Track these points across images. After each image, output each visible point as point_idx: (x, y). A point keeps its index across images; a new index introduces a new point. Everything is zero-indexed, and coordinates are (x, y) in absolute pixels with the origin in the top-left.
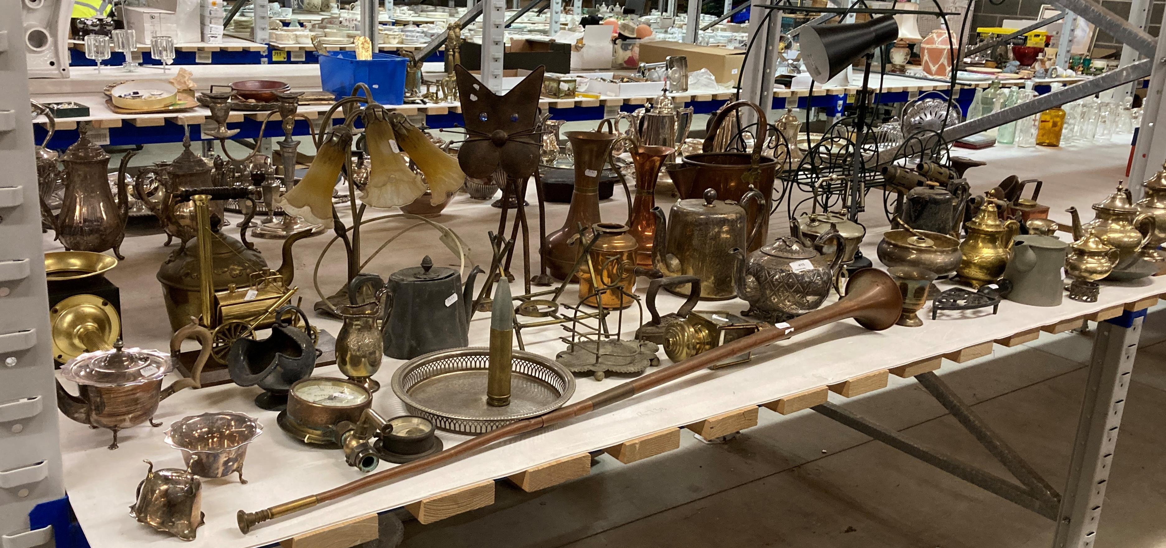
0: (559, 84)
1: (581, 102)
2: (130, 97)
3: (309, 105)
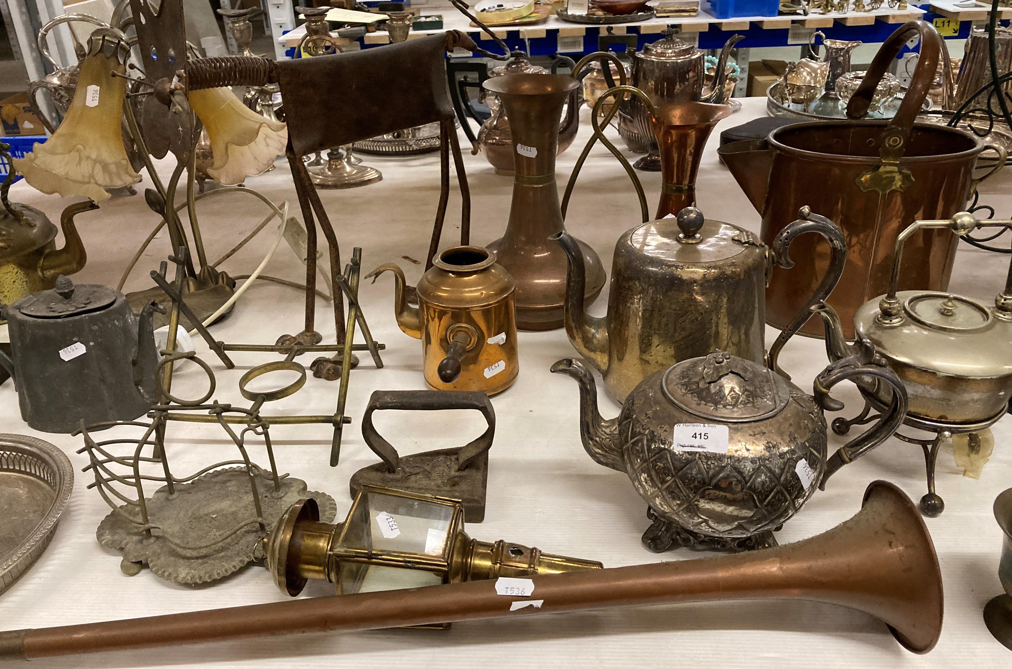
2: (494, 10)
3: (668, 17)
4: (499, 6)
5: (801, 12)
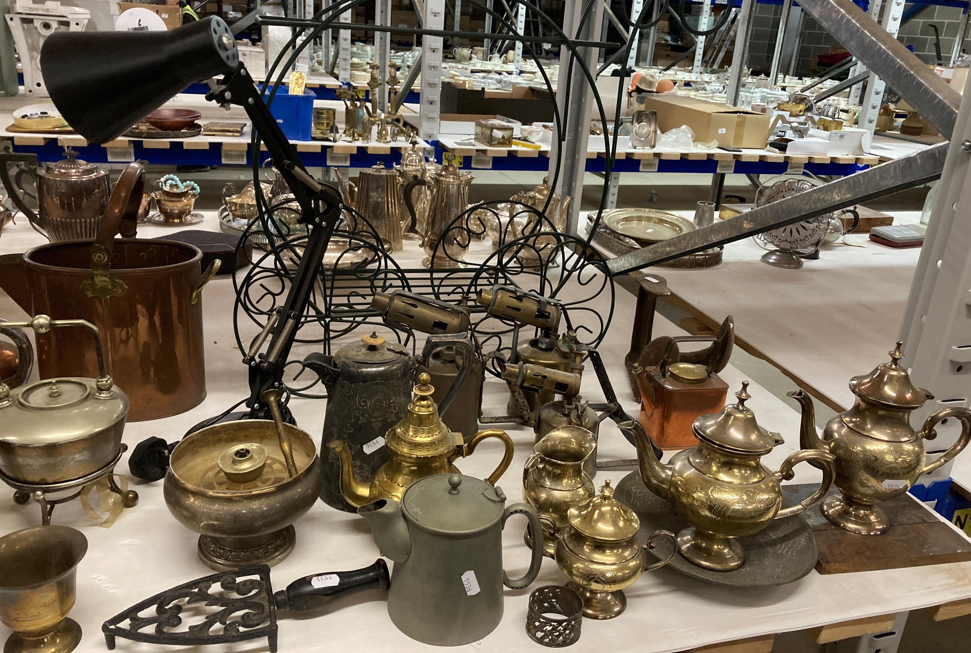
0: (492, 131)
1: (516, 151)
2: (36, 116)
3: (214, 135)
4: (42, 113)
5: (332, 139)
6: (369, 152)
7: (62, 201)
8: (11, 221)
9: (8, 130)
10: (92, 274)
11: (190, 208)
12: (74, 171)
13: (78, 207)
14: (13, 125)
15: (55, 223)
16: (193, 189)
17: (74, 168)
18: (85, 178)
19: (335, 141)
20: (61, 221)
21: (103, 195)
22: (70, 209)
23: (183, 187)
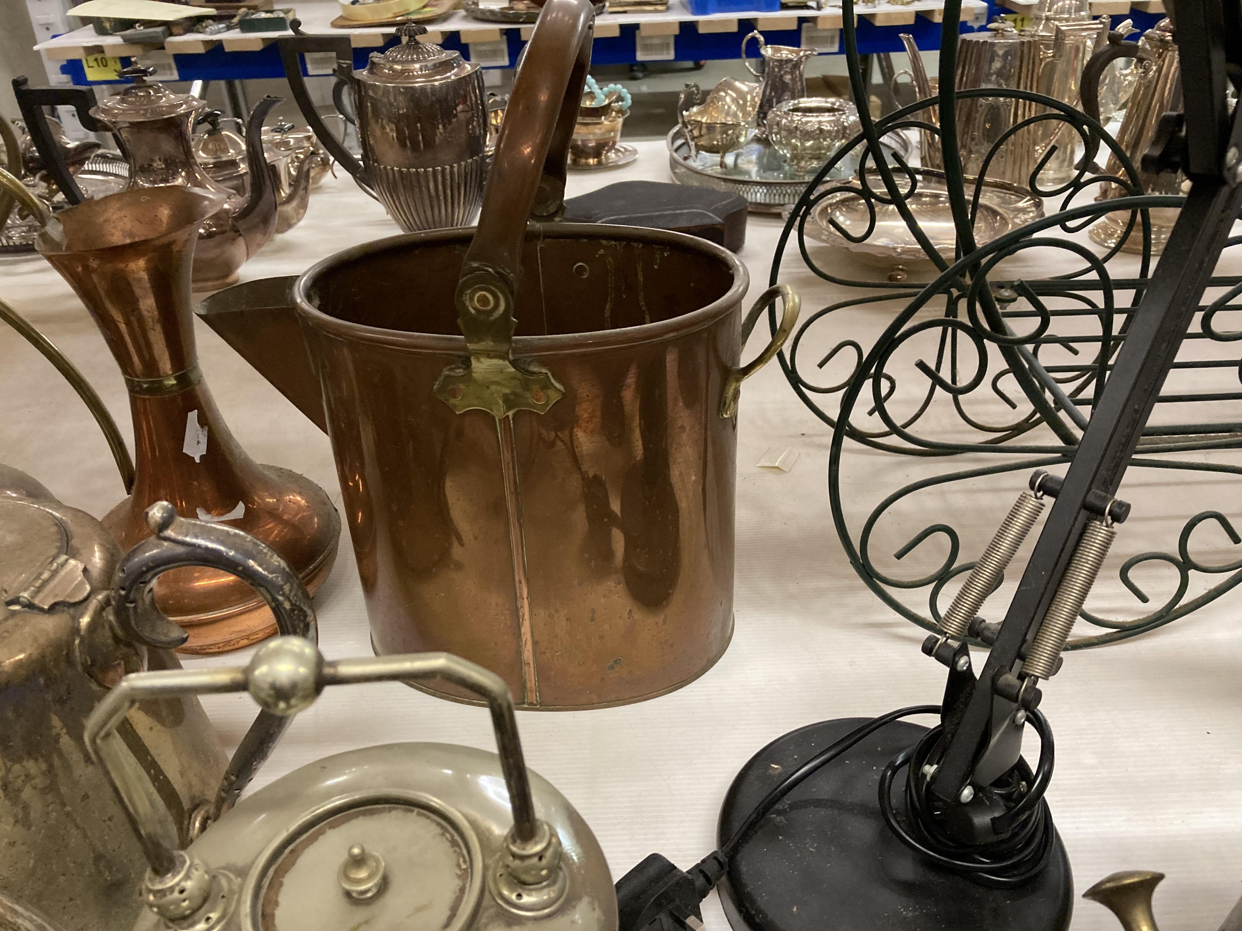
6: (878, 23)
7: (399, 131)
8: (330, 173)
9: (334, 25)
10: (465, 349)
11: (615, 137)
12: (417, 66)
13: (429, 144)
14: (341, 17)
15: (391, 176)
16: (620, 98)
17: (418, 61)
18: (438, 81)
19: (819, 8)
20: (400, 171)
21: (473, 116)
22: (415, 147)
23: (603, 97)
